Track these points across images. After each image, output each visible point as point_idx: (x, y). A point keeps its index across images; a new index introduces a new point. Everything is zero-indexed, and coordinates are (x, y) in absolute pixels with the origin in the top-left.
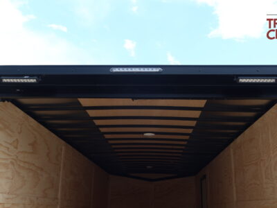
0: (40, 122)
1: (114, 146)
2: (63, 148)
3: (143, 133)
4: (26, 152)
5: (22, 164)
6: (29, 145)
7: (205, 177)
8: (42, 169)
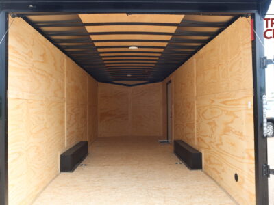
0: (46, 38)
1: (104, 59)
2: (65, 60)
3: (128, 47)
4: (39, 61)
5: (37, 71)
6: (41, 55)
7: (170, 82)
8: (51, 76)
